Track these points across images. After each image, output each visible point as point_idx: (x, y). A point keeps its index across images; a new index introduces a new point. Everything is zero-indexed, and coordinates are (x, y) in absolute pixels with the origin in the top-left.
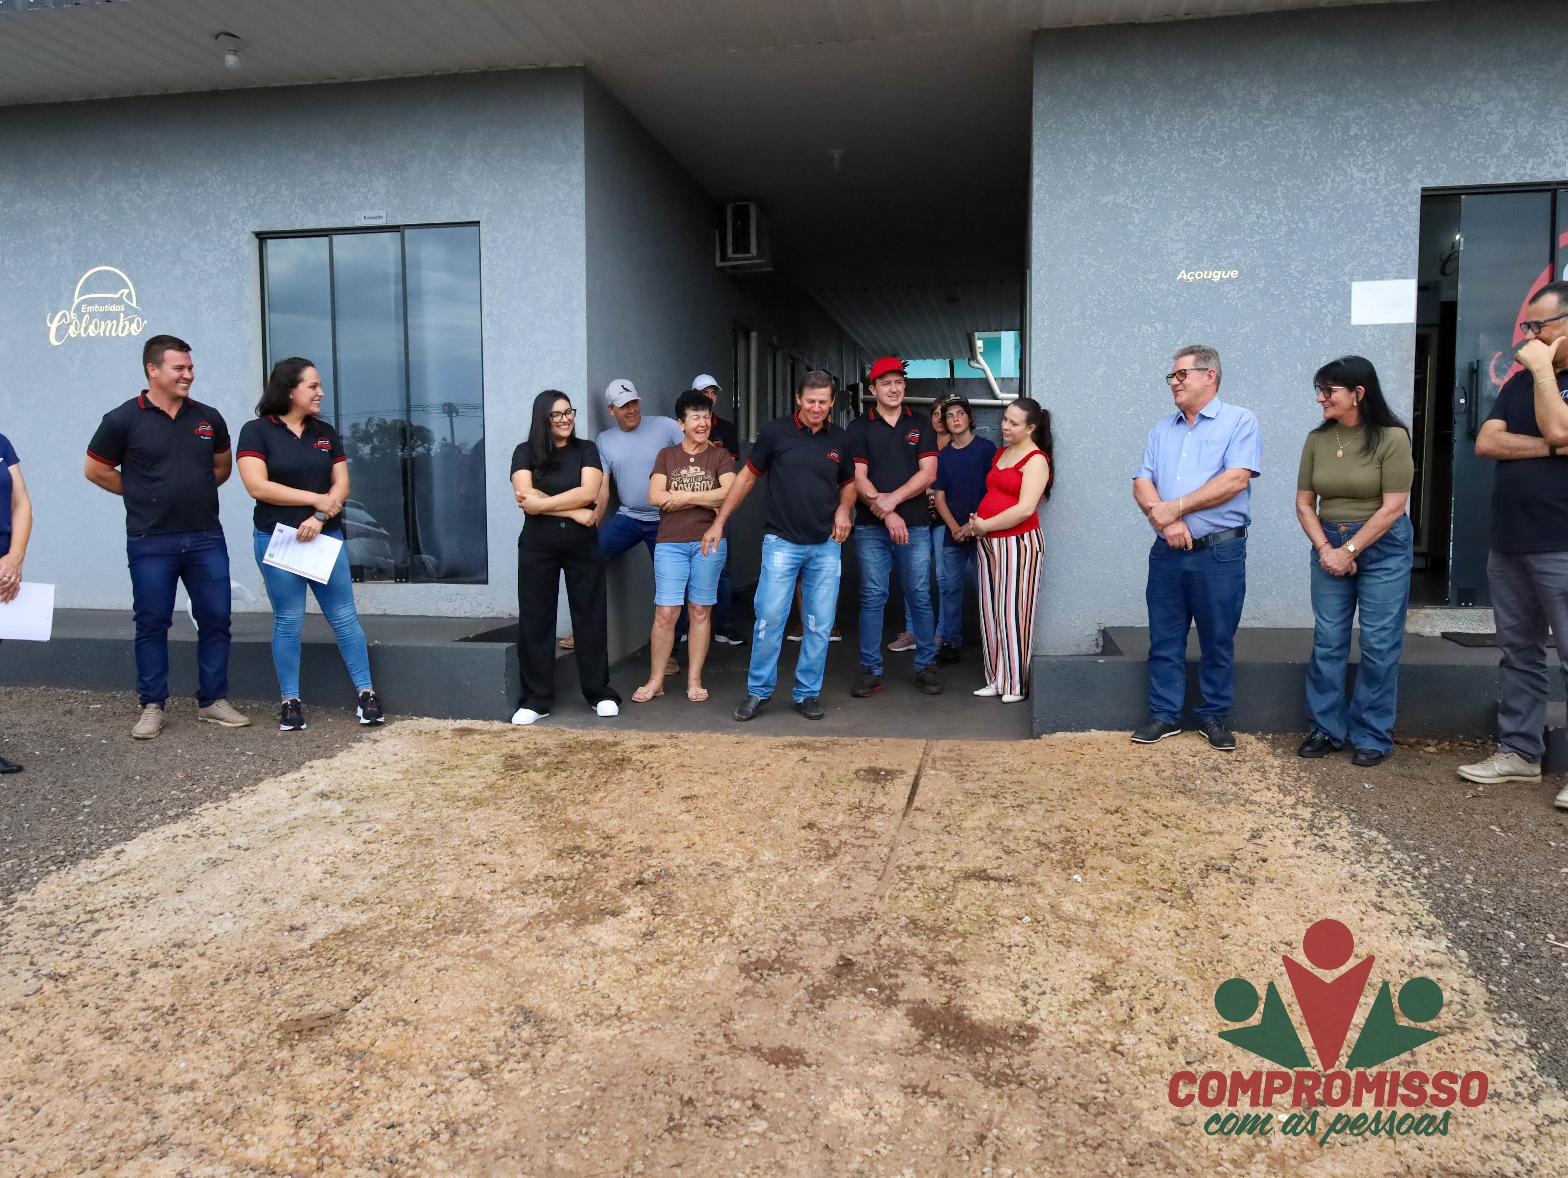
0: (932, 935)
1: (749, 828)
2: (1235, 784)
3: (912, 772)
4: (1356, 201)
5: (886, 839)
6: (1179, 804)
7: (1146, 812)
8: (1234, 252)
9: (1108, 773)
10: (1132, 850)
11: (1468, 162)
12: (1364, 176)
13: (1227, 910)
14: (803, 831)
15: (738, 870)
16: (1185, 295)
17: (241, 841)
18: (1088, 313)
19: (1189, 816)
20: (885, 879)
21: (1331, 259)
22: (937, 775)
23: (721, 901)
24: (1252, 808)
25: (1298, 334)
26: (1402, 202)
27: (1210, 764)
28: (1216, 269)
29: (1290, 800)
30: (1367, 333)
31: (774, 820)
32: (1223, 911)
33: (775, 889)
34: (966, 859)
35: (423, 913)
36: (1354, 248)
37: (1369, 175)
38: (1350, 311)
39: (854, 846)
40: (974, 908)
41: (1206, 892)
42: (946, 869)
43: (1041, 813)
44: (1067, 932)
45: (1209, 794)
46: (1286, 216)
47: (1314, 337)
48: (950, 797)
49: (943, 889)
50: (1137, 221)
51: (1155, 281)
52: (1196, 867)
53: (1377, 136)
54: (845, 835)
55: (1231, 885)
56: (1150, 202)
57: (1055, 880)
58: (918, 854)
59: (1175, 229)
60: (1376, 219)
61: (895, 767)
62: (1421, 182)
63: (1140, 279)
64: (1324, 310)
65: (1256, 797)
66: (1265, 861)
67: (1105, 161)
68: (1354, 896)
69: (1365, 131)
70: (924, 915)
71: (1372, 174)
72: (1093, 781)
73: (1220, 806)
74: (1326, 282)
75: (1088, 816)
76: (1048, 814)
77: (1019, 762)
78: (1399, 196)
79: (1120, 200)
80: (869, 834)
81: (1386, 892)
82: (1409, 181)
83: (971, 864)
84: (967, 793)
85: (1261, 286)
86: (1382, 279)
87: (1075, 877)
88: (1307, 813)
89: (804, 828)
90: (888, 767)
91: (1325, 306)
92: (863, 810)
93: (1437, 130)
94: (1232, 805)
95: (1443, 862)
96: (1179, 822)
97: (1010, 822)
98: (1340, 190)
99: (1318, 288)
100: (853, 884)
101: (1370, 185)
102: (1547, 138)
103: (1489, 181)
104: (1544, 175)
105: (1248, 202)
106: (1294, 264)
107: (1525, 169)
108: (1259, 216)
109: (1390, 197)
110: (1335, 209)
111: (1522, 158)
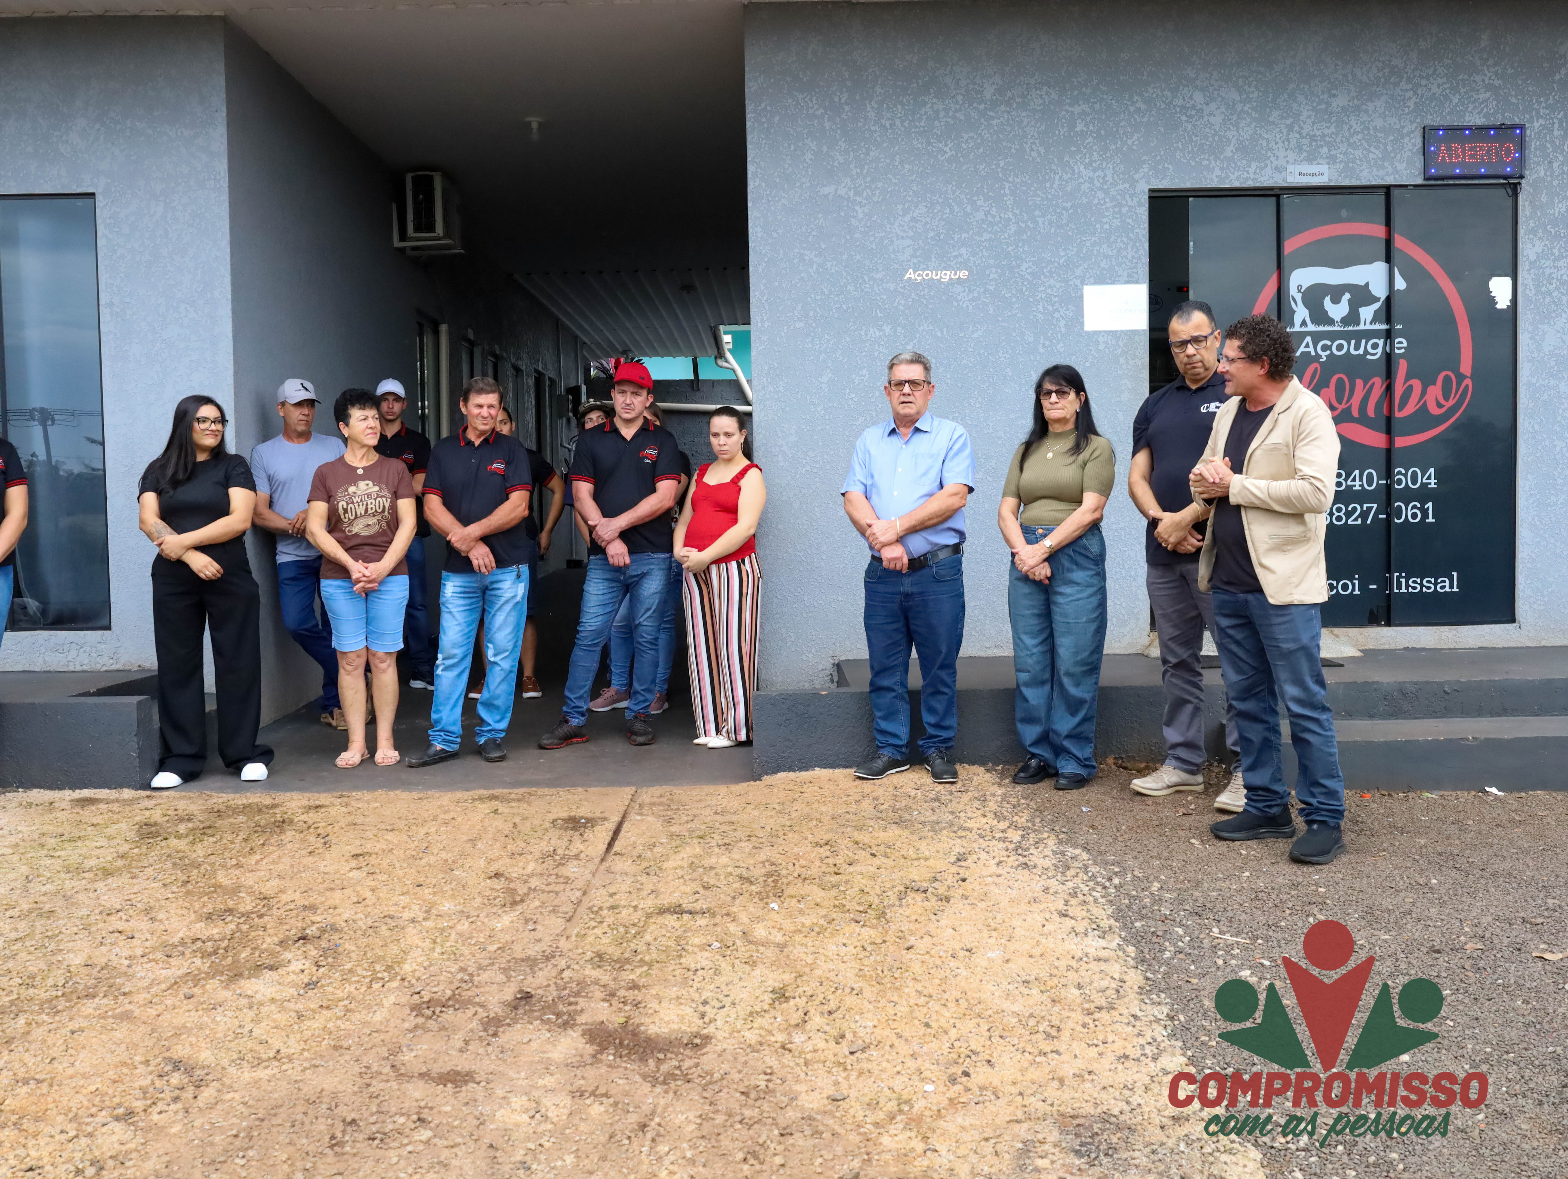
0: (618, 966)
1: (428, 881)
2: (952, 813)
3: (615, 819)
4: (1085, 201)
5: (580, 884)
6: (891, 834)
7: (857, 843)
8: (963, 251)
9: (824, 809)
10: (834, 879)
11: (1193, 164)
12: (1091, 174)
13: (917, 925)
14: (488, 881)
15: (413, 921)
16: (913, 296)
18: (811, 314)
19: (899, 844)
20: (575, 920)
21: (1062, 261)
22: (642, 820)
23: (394, 949)
24: (963, 834)
25: (1031, 339)
26: (1130, 203)
27: (932, 795)
28: (945, 268)
29: (1003, 825)
30: (1101, 339)
31: (456, 872)
32: (913, 926)
33: (453, 936)
34: (662, 897)
35: (50, 982)
36: (1085, 250)
37: (1097, 174)
38: (1083, 317)
39: (543, 891)
40: (664, 939)
41: (901, 911)
42: (640, 906)
43: (747, 850)
44: (755, 954)
45: (923, 823)
46: (1015, 215)
47: (1047, 343)
48: (654, 840)
49: (634, 925)
50: (860, 215)
51: (882, 280)
52: (895, 890)
53: (1103, 132)
54: (534, 883)
55: (926, 903)
56: (874, 195)
57: (751, 909)
58: (612, 895)
59: (900, 225)
60: (1105, 220)
61: (598, 814)
62: (1148, 182)
63: (866, 278)
64: (1056, 315)
65: (970, 824)
66: (964, 880)
67: (825, 149)
68: (1042, 907)
69: (1091, 128)
70: (610, 950)
71: (1099, 173)
72: (808, 818)
73: (931, 834)
74: (1058, 285)
75: (796, 850)
76: (754, 851)
77: (734, 804)
78: (1127, 196)
79: (842, 192)
80: (562, 880)
81: (1073, 901)
82: (1136, 181)
83: (666, 900)
84: (672, 836)
85: (992, 288)
86: (1113, 283)
87: (772, 905)
88: (1015, 836)
89: (490, 878)
90: (590, 815)
91: (1057, 310)
92: (557, 858)
93: (1162, 130)
94: (945, 832)
95: (1136, 873)
96: (888, 850)
97: (713, 860)
98: (1069, 189)
99: (1049, 291)
100: (538, 927)
101: (1098, 184)
102: (1268, 142)
103: (1214, 184)
104: (1267, 179)
105: (975, 198)
106: (1025, 266)
107: (1248, 172)
108: (987, 213)
109: (1118, 197)
110: (1064, 208)
111: (1244, 162)
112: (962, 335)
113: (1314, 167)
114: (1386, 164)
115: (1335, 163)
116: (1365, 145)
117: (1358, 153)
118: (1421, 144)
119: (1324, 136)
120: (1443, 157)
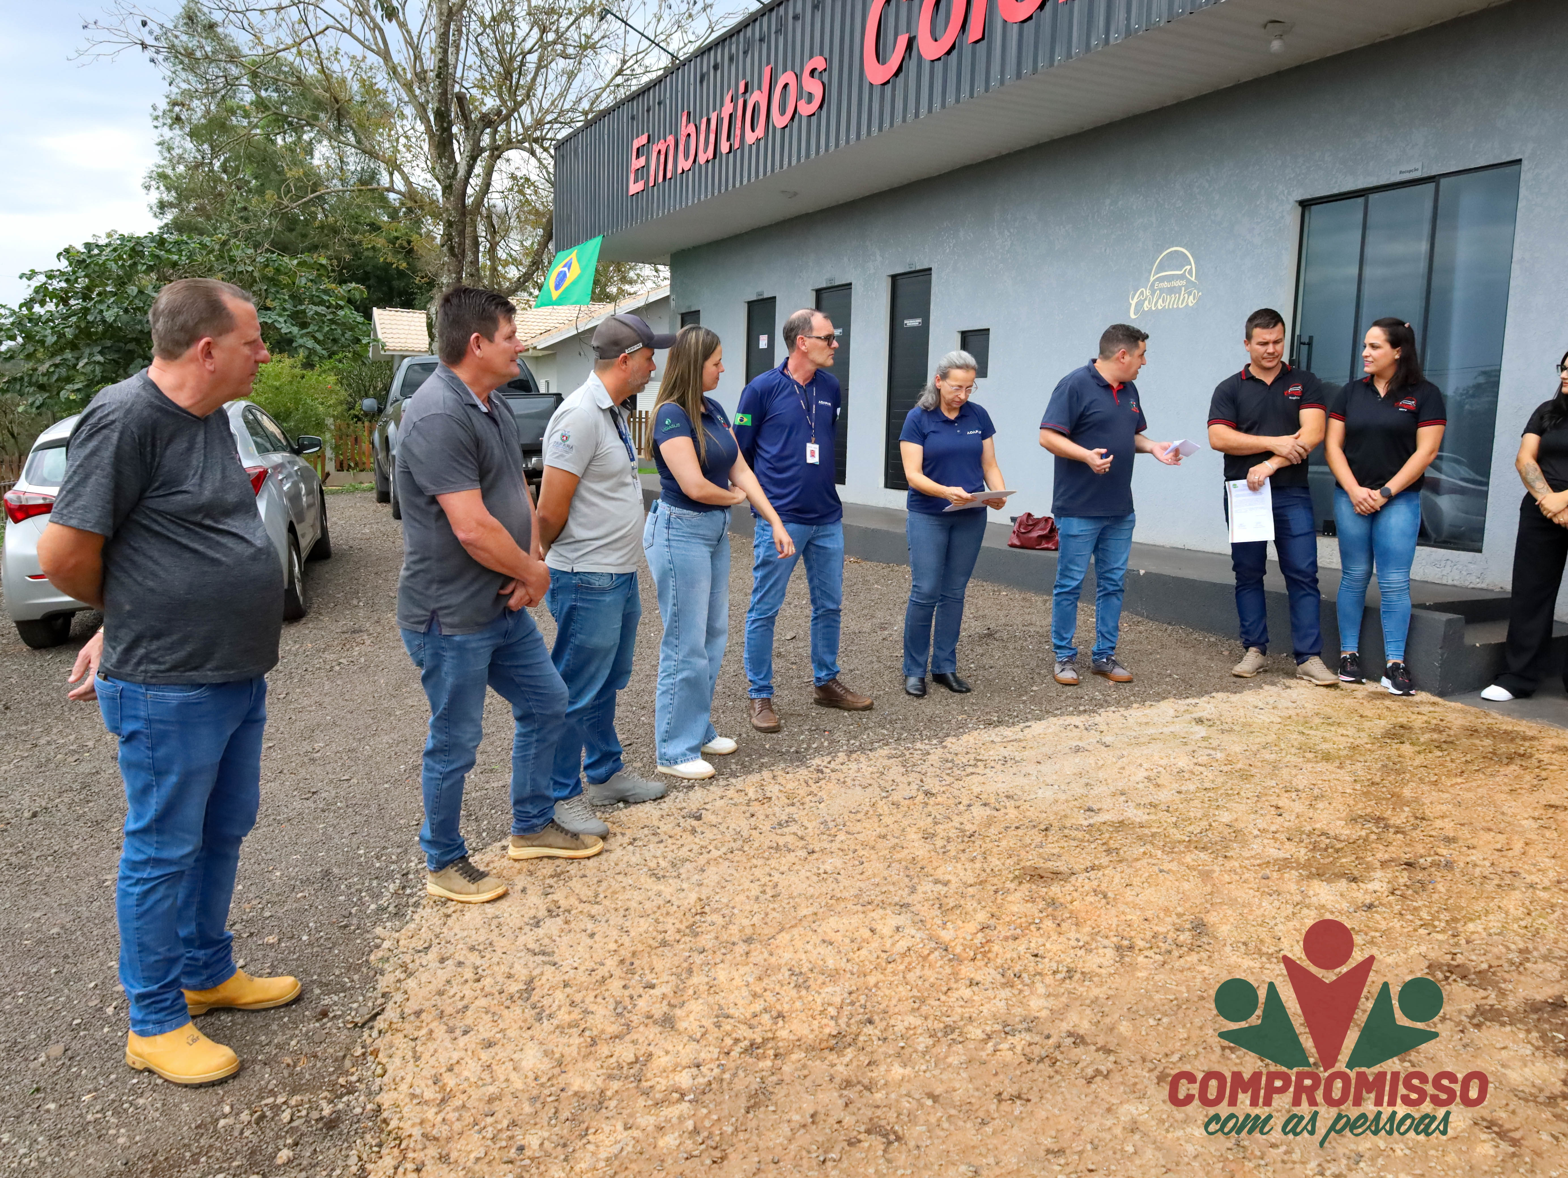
17: (1108, 739)
35: (1190, 828)
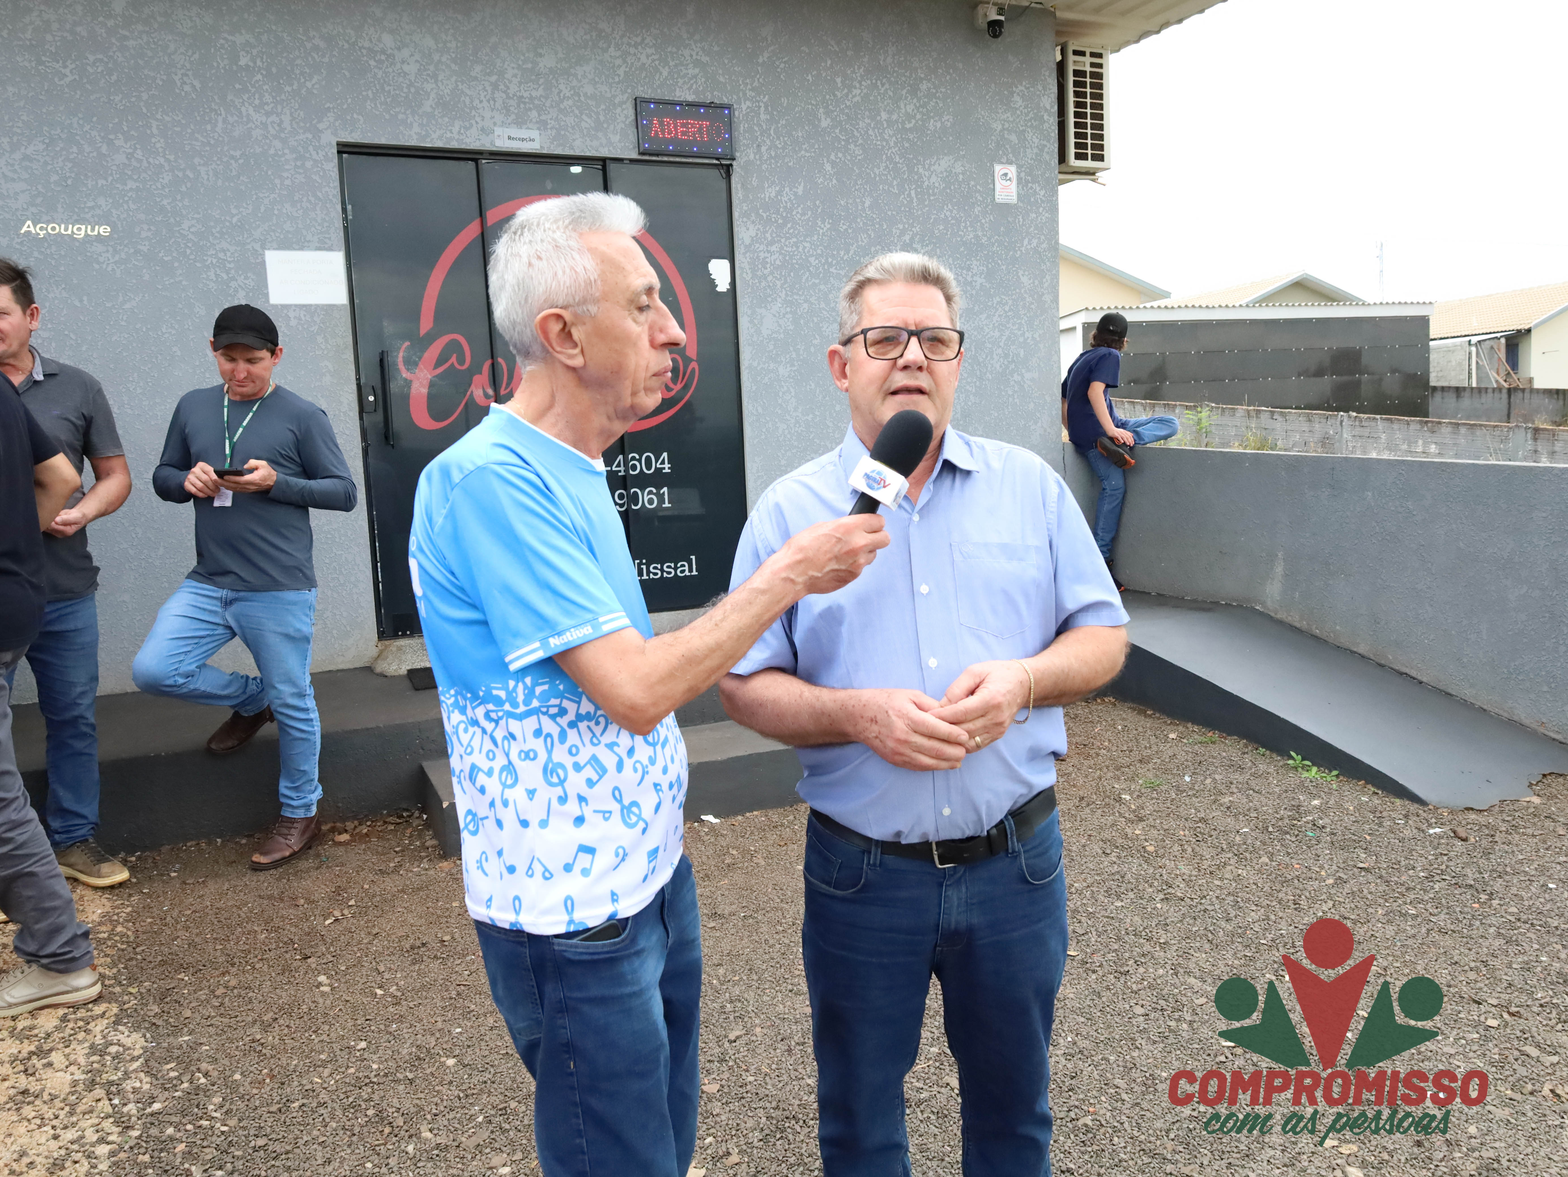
4: (258, 150)
8: (101, 201)
11: (387, 117)
12: (264, 119)
21: (235, 220)
26: (315, 156)
28: (77, 222)
30: (291, 314)
36: (263, 209)
37: (270, 119)
38: (266, 287)
46: (167, 160)
53: (274, 70)
59: (8, 164)
60: (285, 175)
62: (335, 134)
64: (233, 284)
69: (259, 63)
71: (274, 118)
74: (232, 249)
78: (311, 148)
82: (321, 131)
85: (145, 249)
86: (301, 249)
91: (233, 279)
93: (347, 74)
98: (236, 134)
99: (221, 255)
101: (273, 131)
102: (472, 102)
103: (413, 142)
104: (472, 141)
105: (112, 137)
106: (186, 225)
107: (451, 132)
108: (130, 156)
109: (300, 149)
110: (232, 157)
111: (446, 119)
112: (108, 305)
113: (523, 131)
114: (600, 134)
115: (546, 129)
116: (577, 112)
117: (570, 120)
118: (633, 117)
119: (531, 98)
120: (656, 132)
